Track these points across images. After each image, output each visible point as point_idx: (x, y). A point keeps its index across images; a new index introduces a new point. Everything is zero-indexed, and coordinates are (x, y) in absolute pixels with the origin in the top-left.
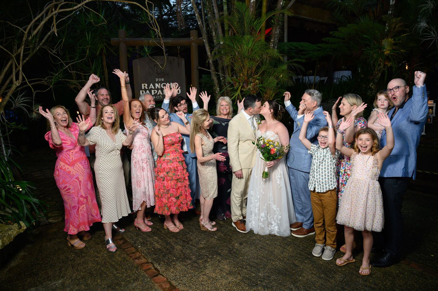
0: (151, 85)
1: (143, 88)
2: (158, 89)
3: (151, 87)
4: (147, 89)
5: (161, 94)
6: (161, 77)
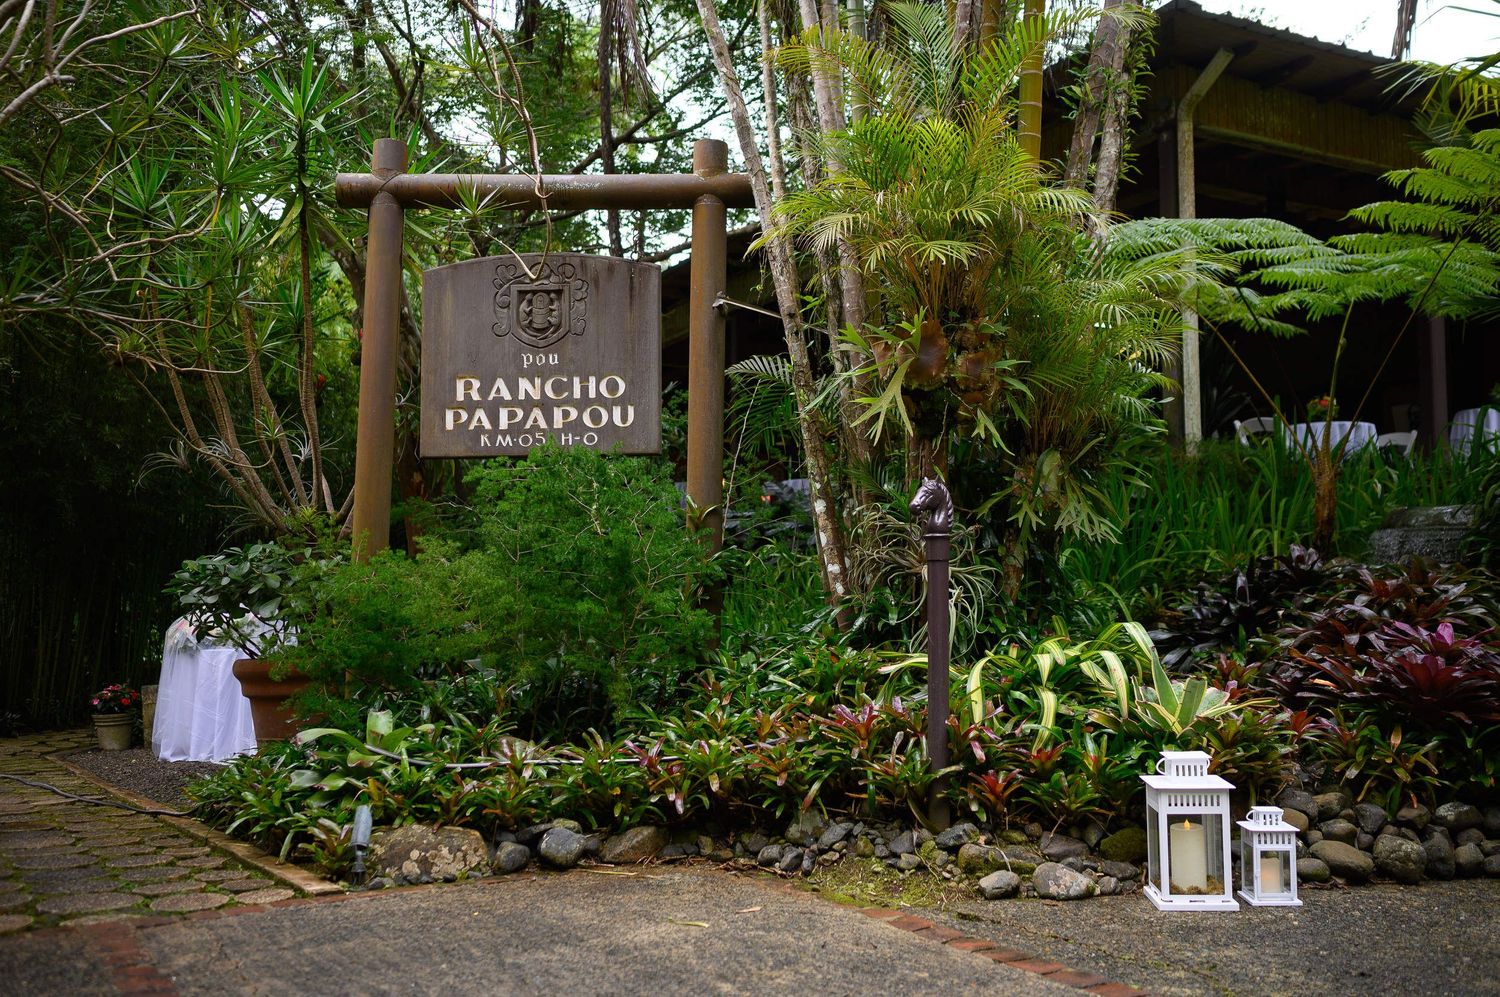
0: (500, 383)
1: (460, 397)
2: (528, 404)
3: (498, 390)
5: (543, 424)
6: (547, 349)
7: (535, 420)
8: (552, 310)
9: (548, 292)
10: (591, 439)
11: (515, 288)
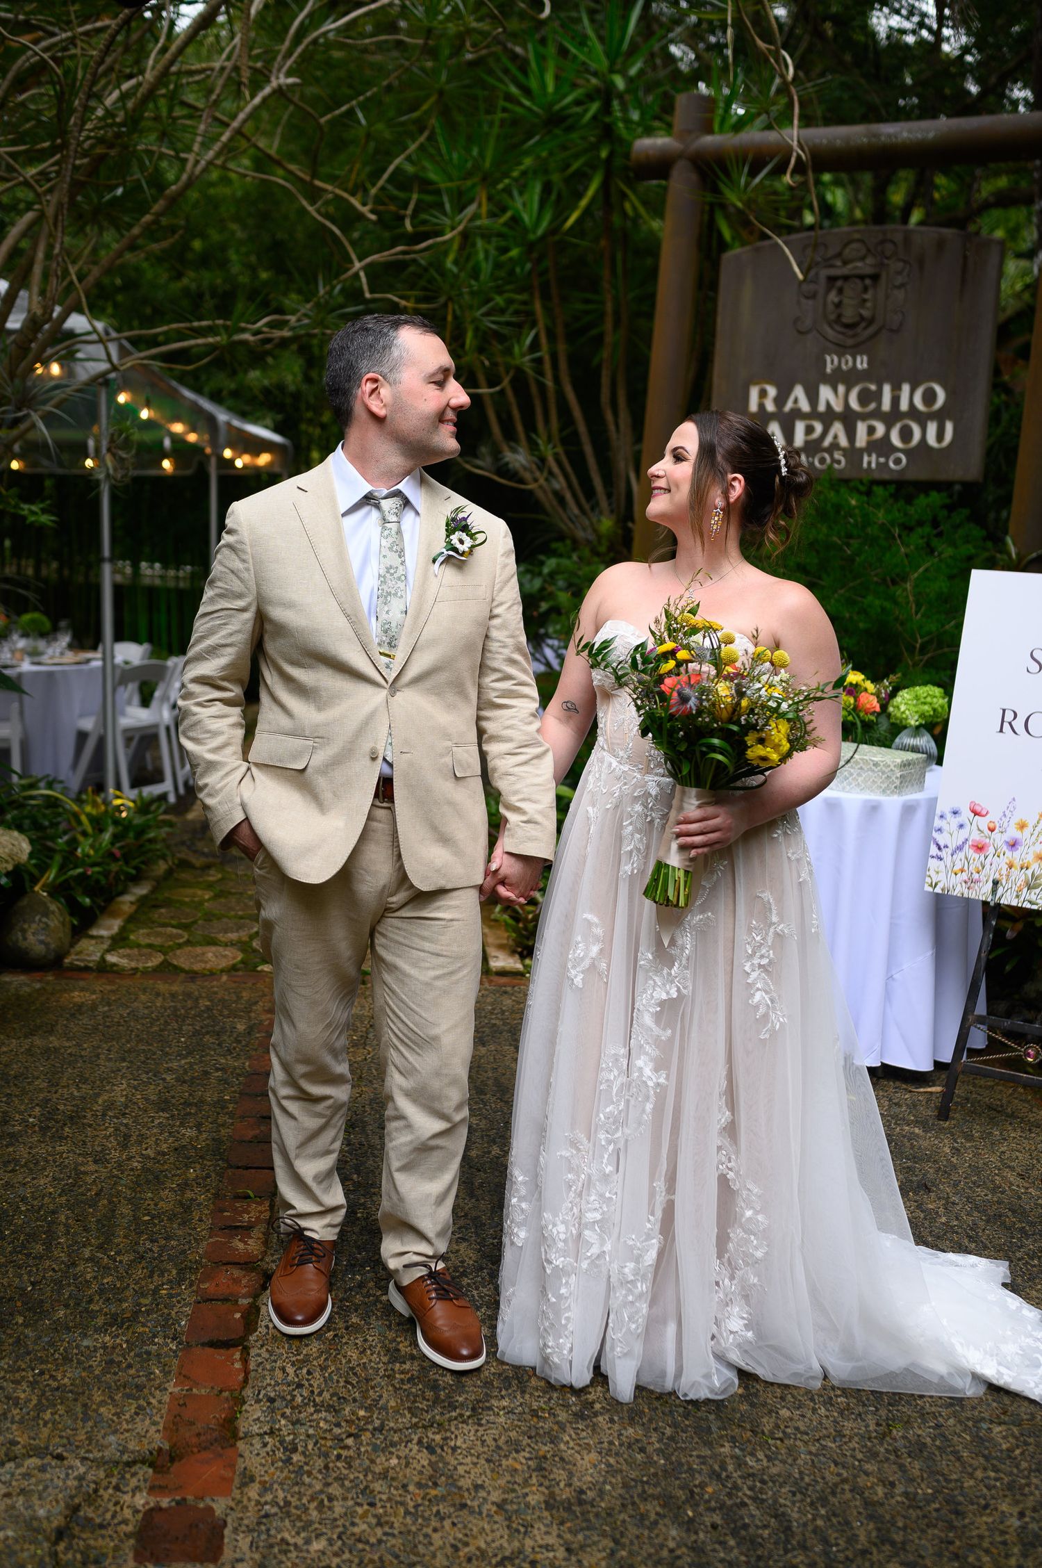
0: (799, 392)
1: (753, 407)
2: (828, 417)
3: (796, 401)
4: (772, 417)
5: (843, 442)
6: (855, 350)
7: (836, 437)
8: (865, 301)
9: (862, 277)
10: (897, 461)
11: (824, 273)
